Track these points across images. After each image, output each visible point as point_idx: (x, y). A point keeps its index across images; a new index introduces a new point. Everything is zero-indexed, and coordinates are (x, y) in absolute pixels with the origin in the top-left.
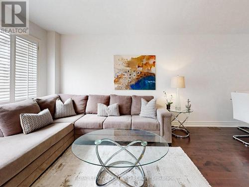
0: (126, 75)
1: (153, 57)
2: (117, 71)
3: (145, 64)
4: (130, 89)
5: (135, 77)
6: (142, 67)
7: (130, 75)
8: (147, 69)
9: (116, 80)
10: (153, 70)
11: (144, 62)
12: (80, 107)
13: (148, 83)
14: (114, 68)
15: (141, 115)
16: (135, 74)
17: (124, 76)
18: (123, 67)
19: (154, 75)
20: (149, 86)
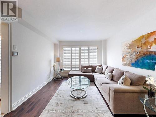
0: (129, 56)
2: (123, 53)
3: (144, 44)
4: (131, 66)
5: (134, 57)
6: (141, 47)
7: (131, 55)
8: (146, 48)
9: (123, 59)
11: (143, 42)
16: (134, 54)
17: (127, 56)
18: (126, 50)
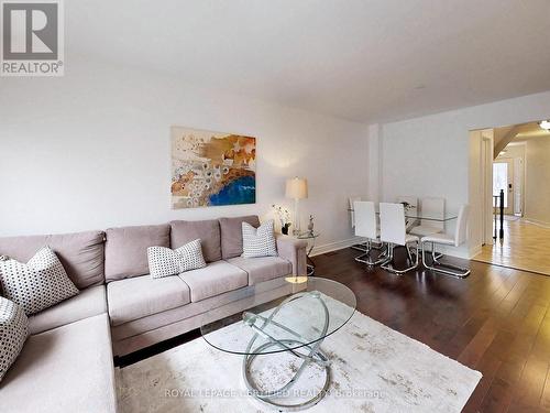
0: (201, 175)
1: (251, 140)
2: (179, 165)
3: (238, 153)
4: (208, 205)
5: (218, 179)
6: (233, 158)
7: (209, 174)
8: (241, 162)
9: (178, 185)
10: (252, 166)
11: (237, 149)
12: (86, 268)
13: (244, 191)
14: (173, 157)
15: (245, 255)
16: (218, 171)
17: (195, 177)
18: (192, 156)
19: (254, 175)
20: (245, 195)
